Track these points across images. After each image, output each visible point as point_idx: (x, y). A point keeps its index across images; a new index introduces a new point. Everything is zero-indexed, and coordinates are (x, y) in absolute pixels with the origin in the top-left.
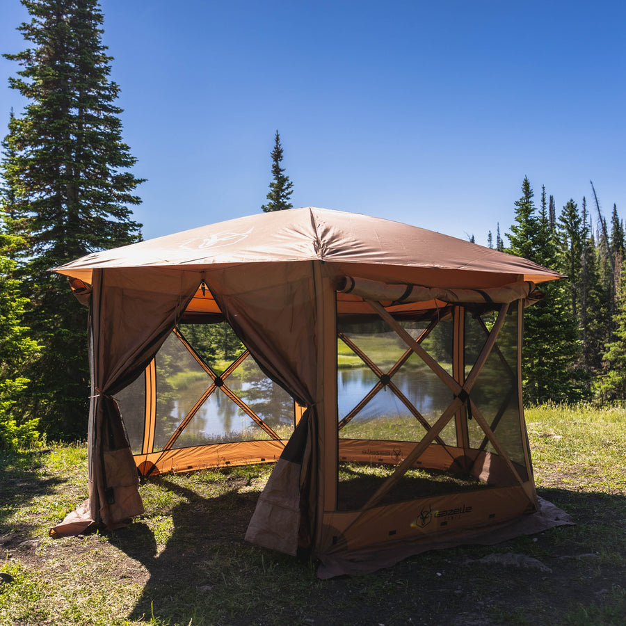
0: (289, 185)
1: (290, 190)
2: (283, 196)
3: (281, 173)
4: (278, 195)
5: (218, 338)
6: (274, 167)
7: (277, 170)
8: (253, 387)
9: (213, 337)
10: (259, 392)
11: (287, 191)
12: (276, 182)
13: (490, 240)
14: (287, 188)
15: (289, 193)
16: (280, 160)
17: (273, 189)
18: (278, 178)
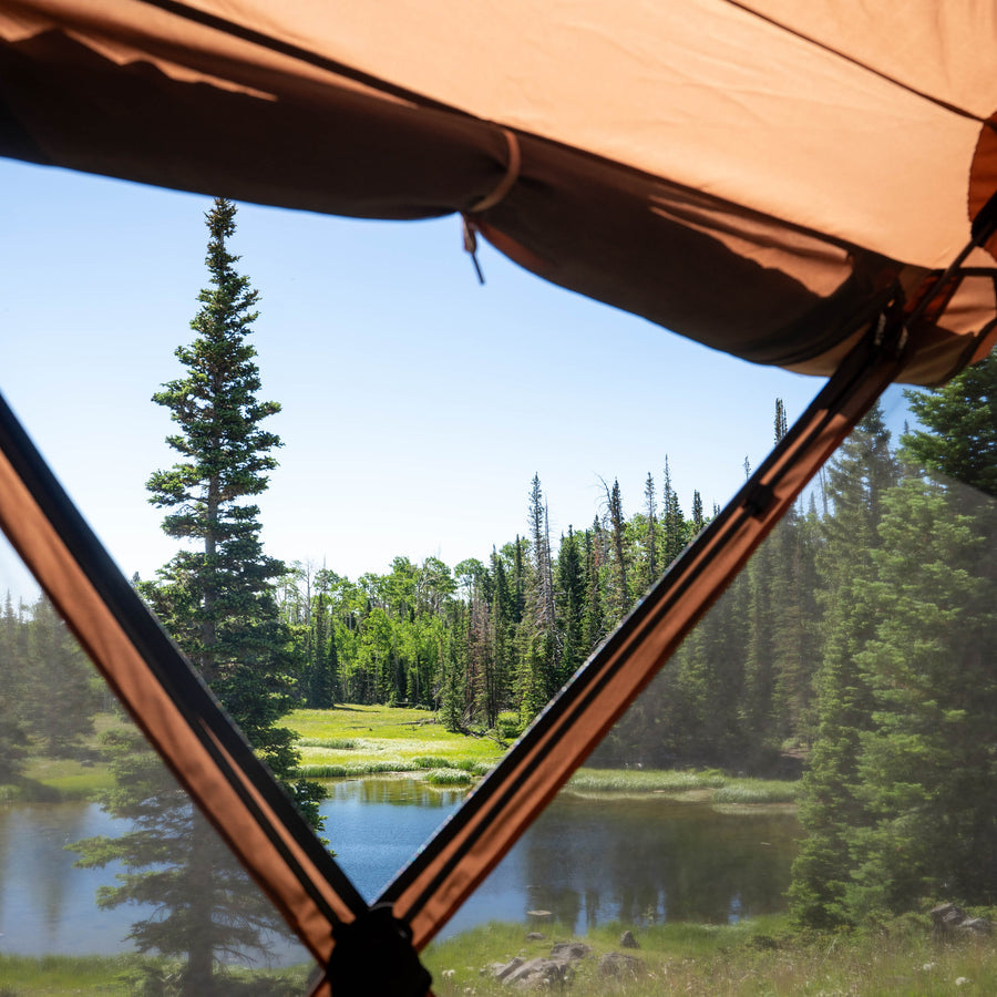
0: (250, 299)
1: (251, 310)
2: (233, 324)
3: (229, 264)
4: (221, 320)
5: (36, 705)
6: (212, 250)
7: (219, 259)
8: (143, 829)
9: (22, 704)
10: (158, 843)
11: (243, 314)
12: (215, 288)
13: (650, 493)
14: (243, 306)
15: (249, 319)
16: (229, 234)
17: (206, 304)
18: (222, 280)
